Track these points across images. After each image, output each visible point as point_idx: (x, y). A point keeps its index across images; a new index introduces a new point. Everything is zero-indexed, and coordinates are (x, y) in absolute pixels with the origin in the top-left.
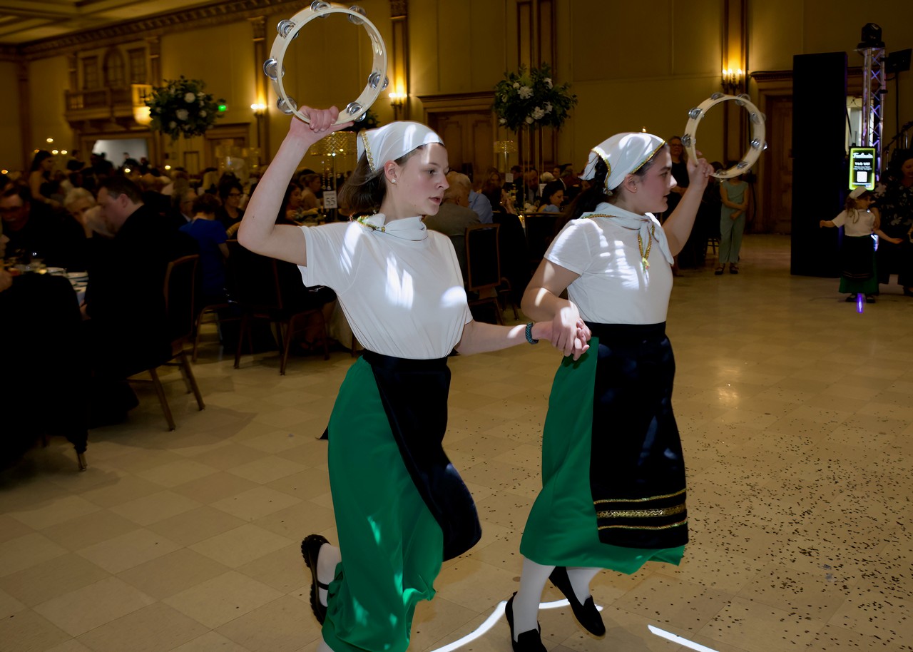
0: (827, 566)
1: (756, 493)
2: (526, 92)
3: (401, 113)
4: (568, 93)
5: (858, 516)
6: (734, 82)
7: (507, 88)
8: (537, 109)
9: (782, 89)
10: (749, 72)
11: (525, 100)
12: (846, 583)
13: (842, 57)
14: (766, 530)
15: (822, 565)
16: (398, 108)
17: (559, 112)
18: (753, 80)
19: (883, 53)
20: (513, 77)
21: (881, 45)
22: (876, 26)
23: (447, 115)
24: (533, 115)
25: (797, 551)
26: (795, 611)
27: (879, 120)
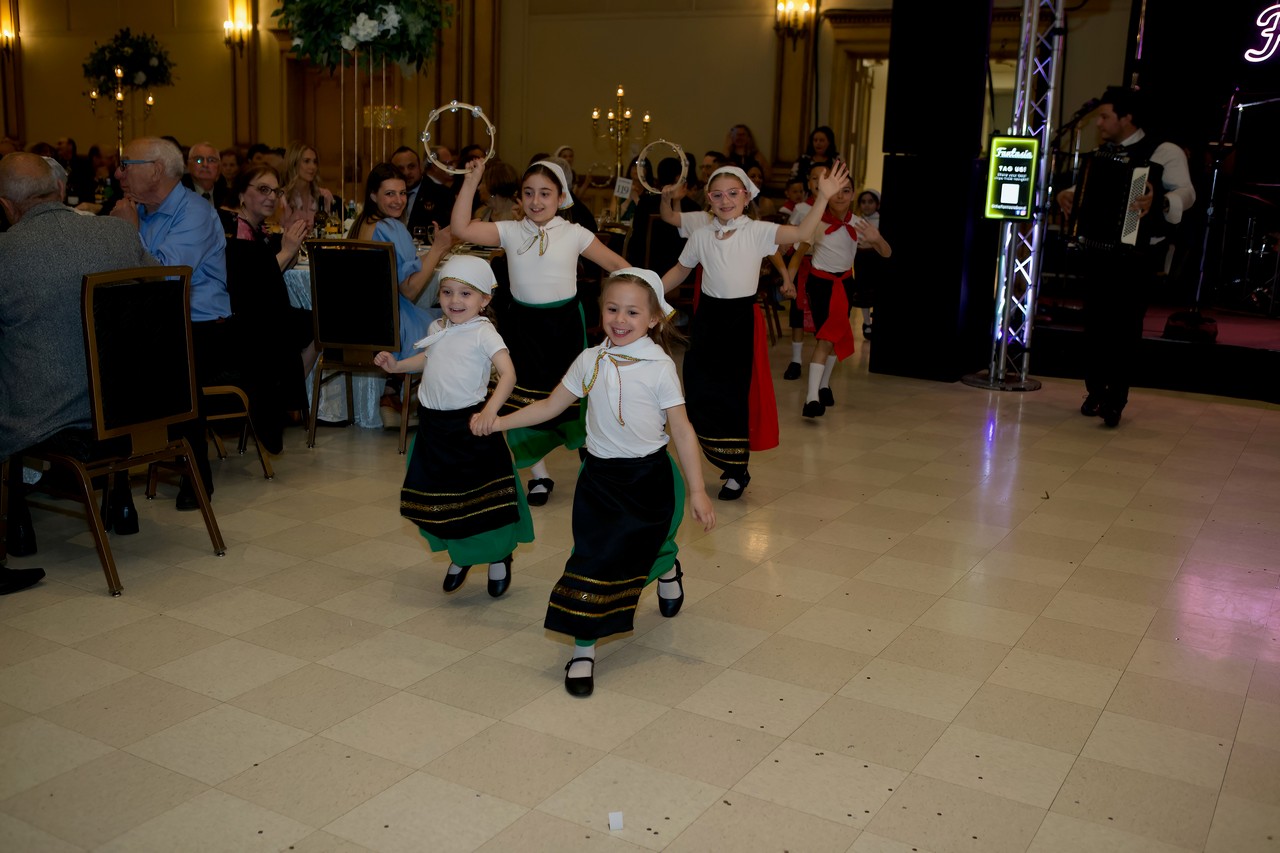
3: (241, 56)
6: (796, 25)
10: (822, 9)
16: (237, 48)
18: (827, 24)
24: (353, 31)
27: (1047, 88)
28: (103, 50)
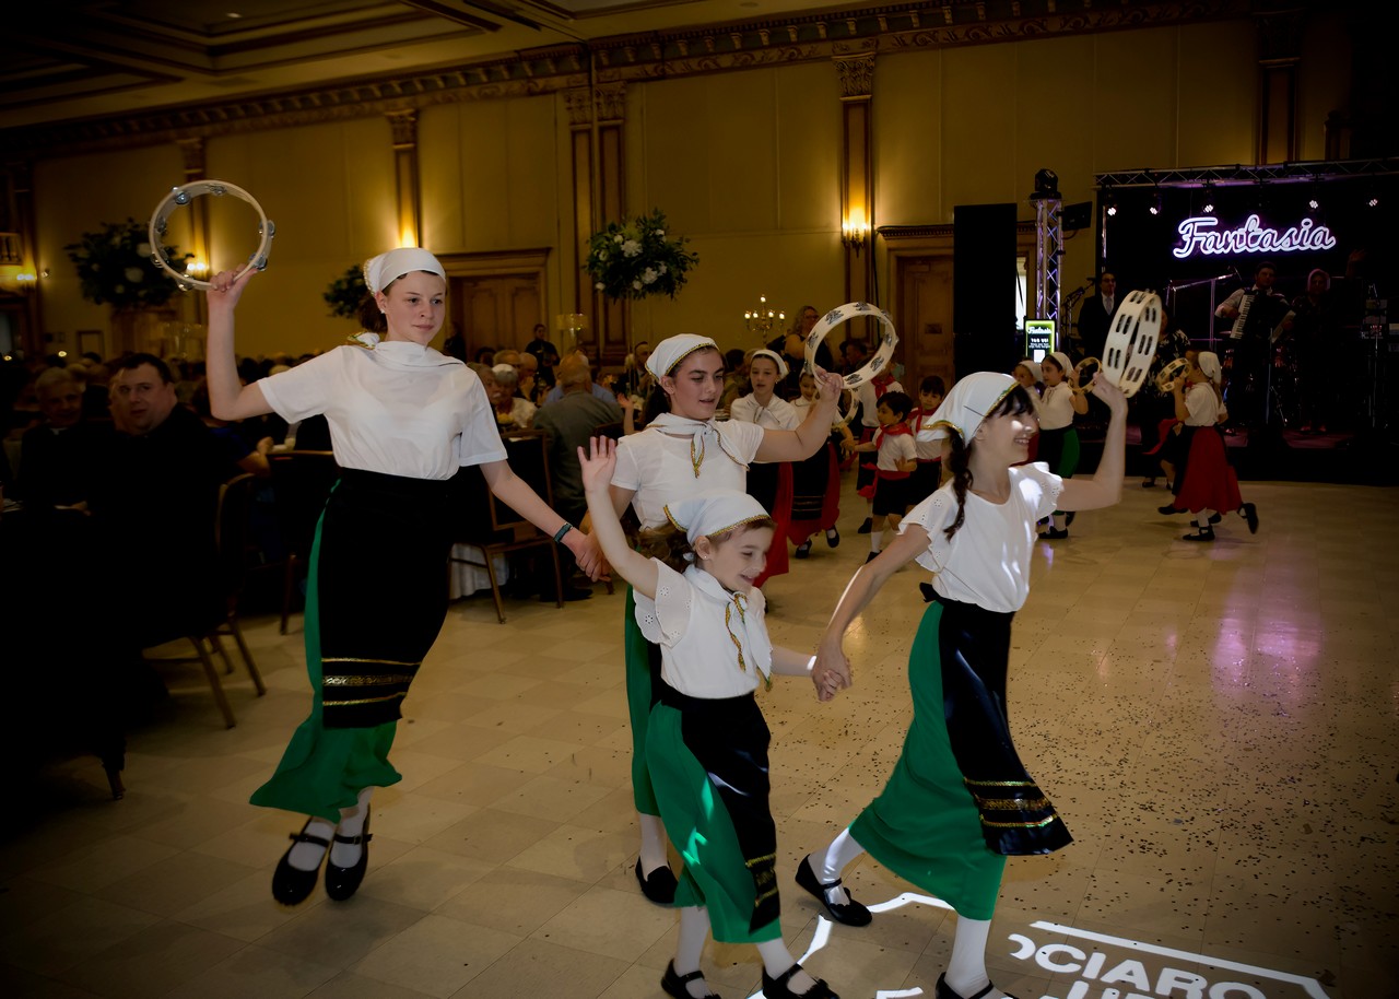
0: (1178, 822)
1: (1053, 744)
2: (632, 248)
4: (687, 249)
5: (1180, 758)
6: (858, 240)
7: (607, 242)
8: (649, 270)
9: (917, 248)
10: (876, 227)
11: (631, 258)
12: (1208, 838)
13: (1012, 208)
14: (1089, 786)
15: (1171, 820)
17: (675, 274)
18: (880, 236)
19: (1059, 206)
20: (614, 229)
21: (1058, 196)
22: (1052, 173)
23: (475, 280)
24: (643, 278)
25: (1136, 807)
26: (1170, 877)
27: (1056, 288)
28: (339, 282)
